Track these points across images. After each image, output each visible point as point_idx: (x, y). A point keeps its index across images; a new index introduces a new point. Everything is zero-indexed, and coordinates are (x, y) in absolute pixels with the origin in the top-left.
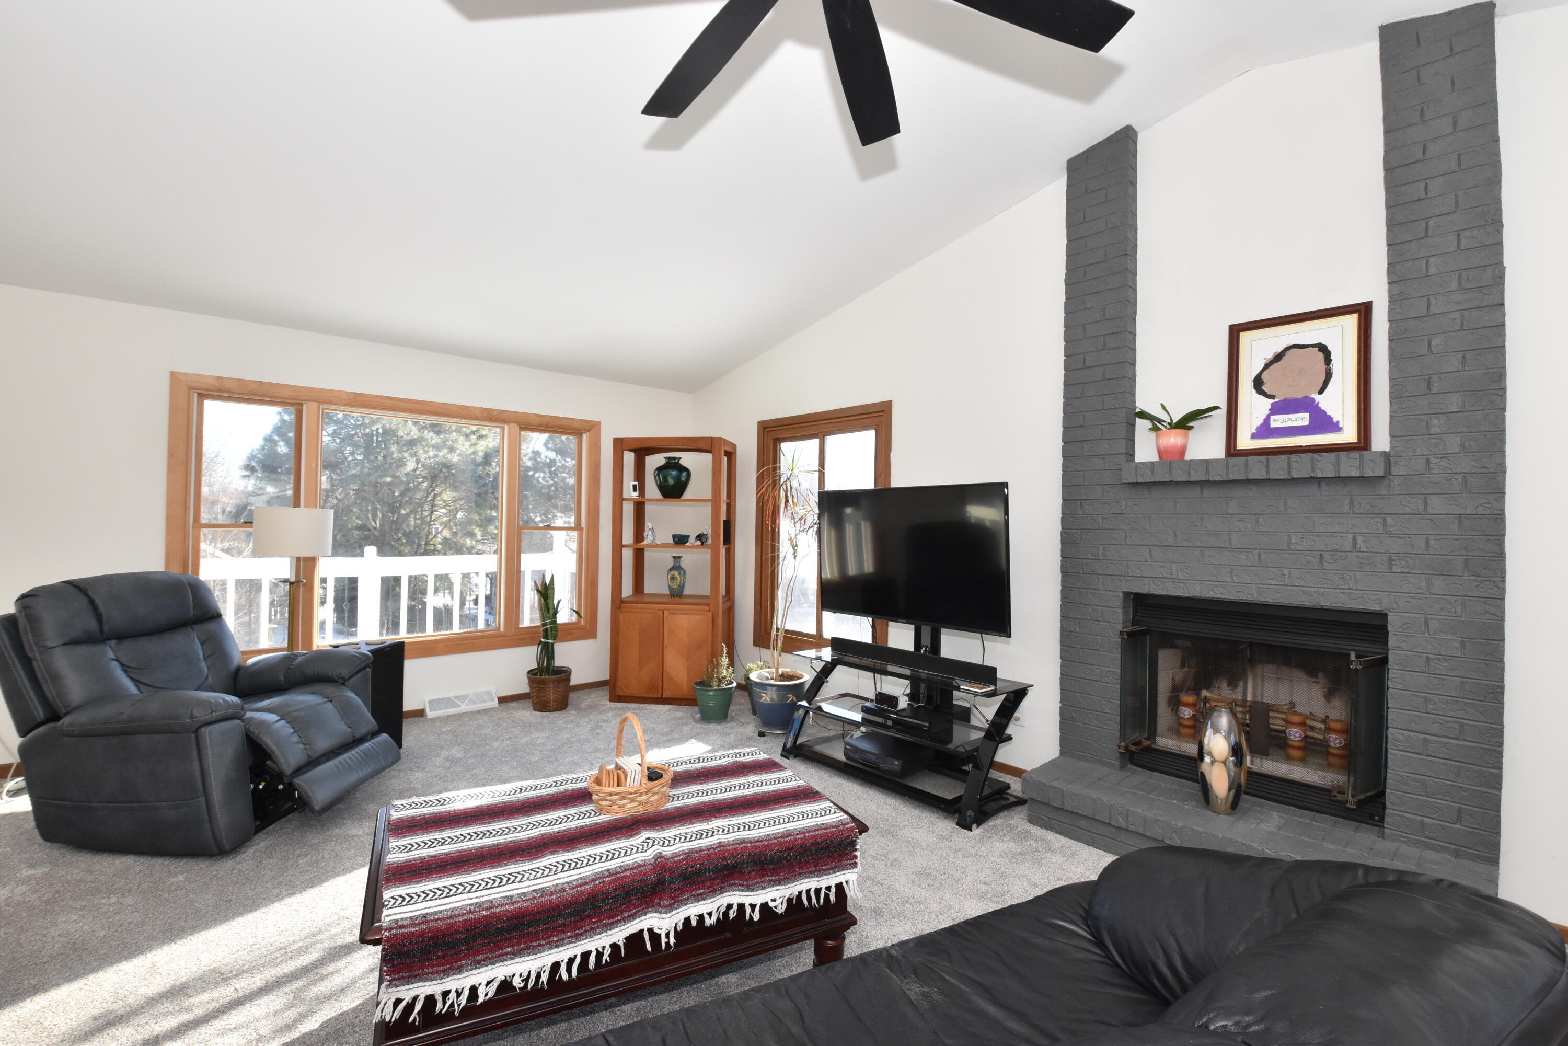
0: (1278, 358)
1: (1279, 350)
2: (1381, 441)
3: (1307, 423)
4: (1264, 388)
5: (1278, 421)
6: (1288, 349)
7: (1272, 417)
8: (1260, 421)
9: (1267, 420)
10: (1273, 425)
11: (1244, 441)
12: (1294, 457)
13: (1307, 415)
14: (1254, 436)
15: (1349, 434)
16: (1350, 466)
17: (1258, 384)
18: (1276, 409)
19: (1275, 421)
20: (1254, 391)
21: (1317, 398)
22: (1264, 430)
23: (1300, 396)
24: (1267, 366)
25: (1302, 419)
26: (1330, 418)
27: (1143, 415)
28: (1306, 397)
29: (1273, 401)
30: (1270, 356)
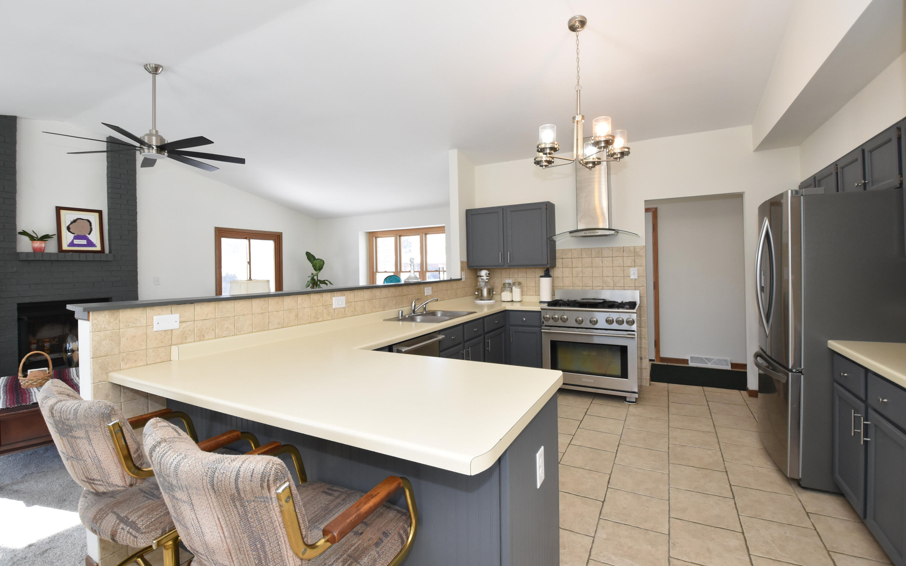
0: (75, 221)
1: (75, 219)
2: (107, 250)
3: (86, 243)
4: (71, 230)
5: (76, 242)
6: (78, 219)
7: (75, 240)
8: (70, 241)
9: (73, 241)
10: (75, 243)
11: (65, 247)
12: (88, 254)
13: (86, 241)
14: (69, 246)
15: (98, 248)
16: (97, 257)
17: (68, 228)
18: (76, 238)
19: (76, 241)
20: (67, 231)
21: (88, 236)
22: (72, 244)
23: (83, 234)
24: (72, 223)
25: (84, 242)
26: (93, 243)
27: (24, 233)
28: (85, 235)
29: (74, 235)
30: (72, 220)
